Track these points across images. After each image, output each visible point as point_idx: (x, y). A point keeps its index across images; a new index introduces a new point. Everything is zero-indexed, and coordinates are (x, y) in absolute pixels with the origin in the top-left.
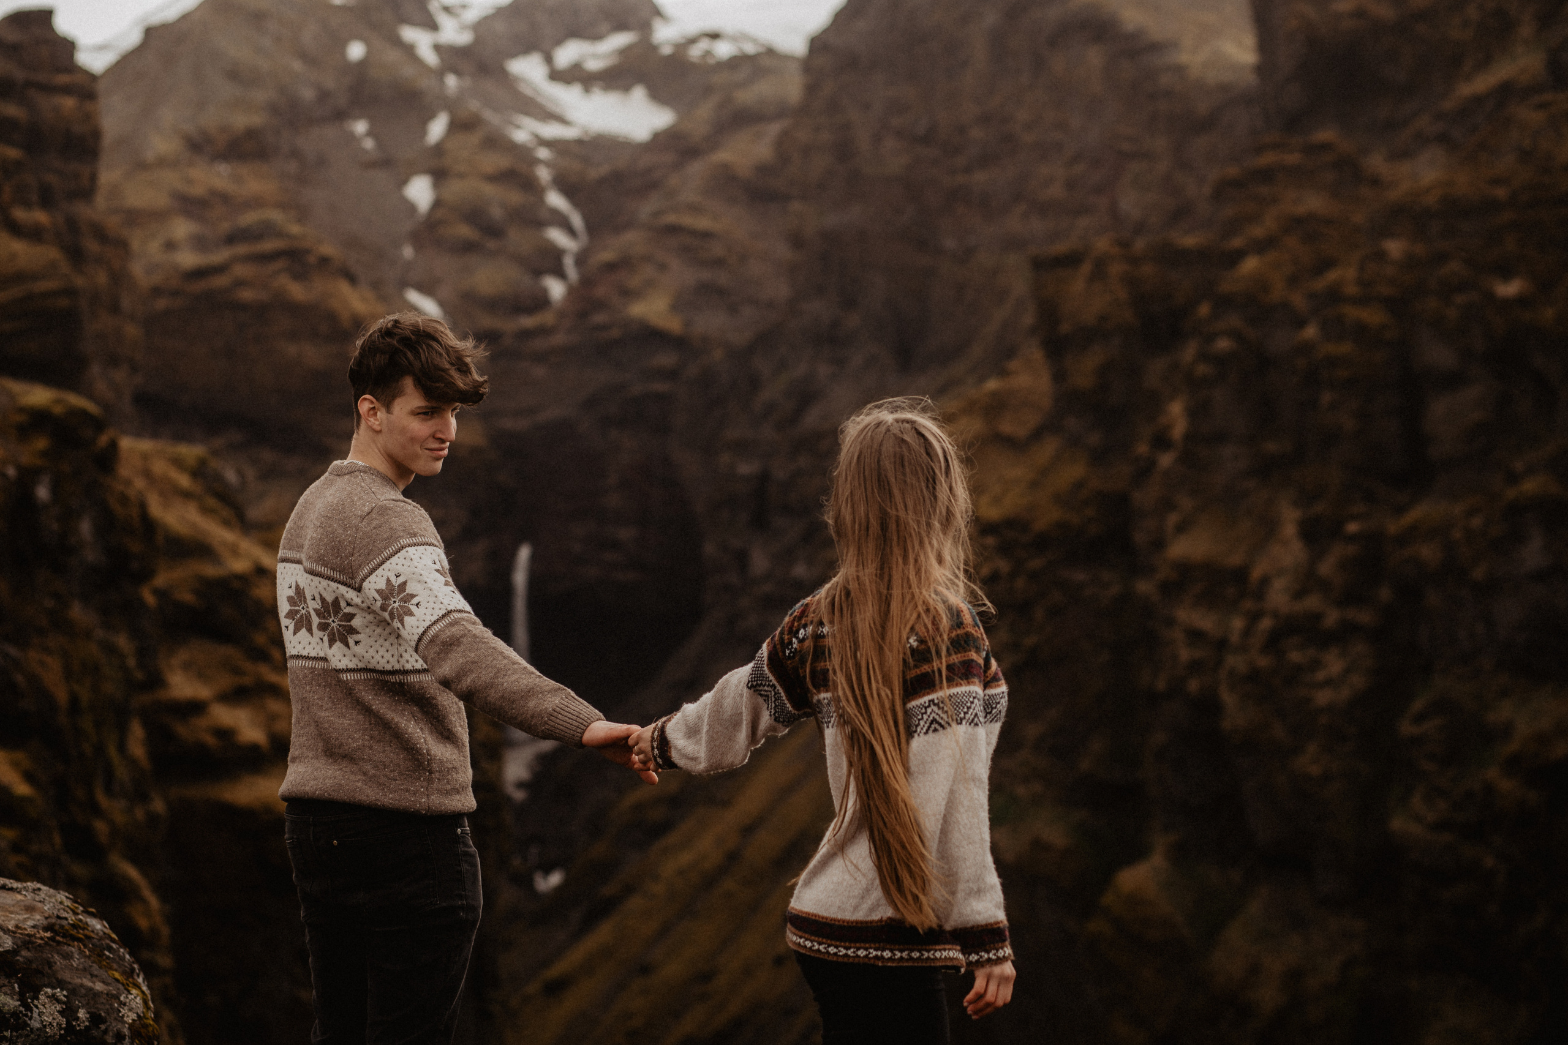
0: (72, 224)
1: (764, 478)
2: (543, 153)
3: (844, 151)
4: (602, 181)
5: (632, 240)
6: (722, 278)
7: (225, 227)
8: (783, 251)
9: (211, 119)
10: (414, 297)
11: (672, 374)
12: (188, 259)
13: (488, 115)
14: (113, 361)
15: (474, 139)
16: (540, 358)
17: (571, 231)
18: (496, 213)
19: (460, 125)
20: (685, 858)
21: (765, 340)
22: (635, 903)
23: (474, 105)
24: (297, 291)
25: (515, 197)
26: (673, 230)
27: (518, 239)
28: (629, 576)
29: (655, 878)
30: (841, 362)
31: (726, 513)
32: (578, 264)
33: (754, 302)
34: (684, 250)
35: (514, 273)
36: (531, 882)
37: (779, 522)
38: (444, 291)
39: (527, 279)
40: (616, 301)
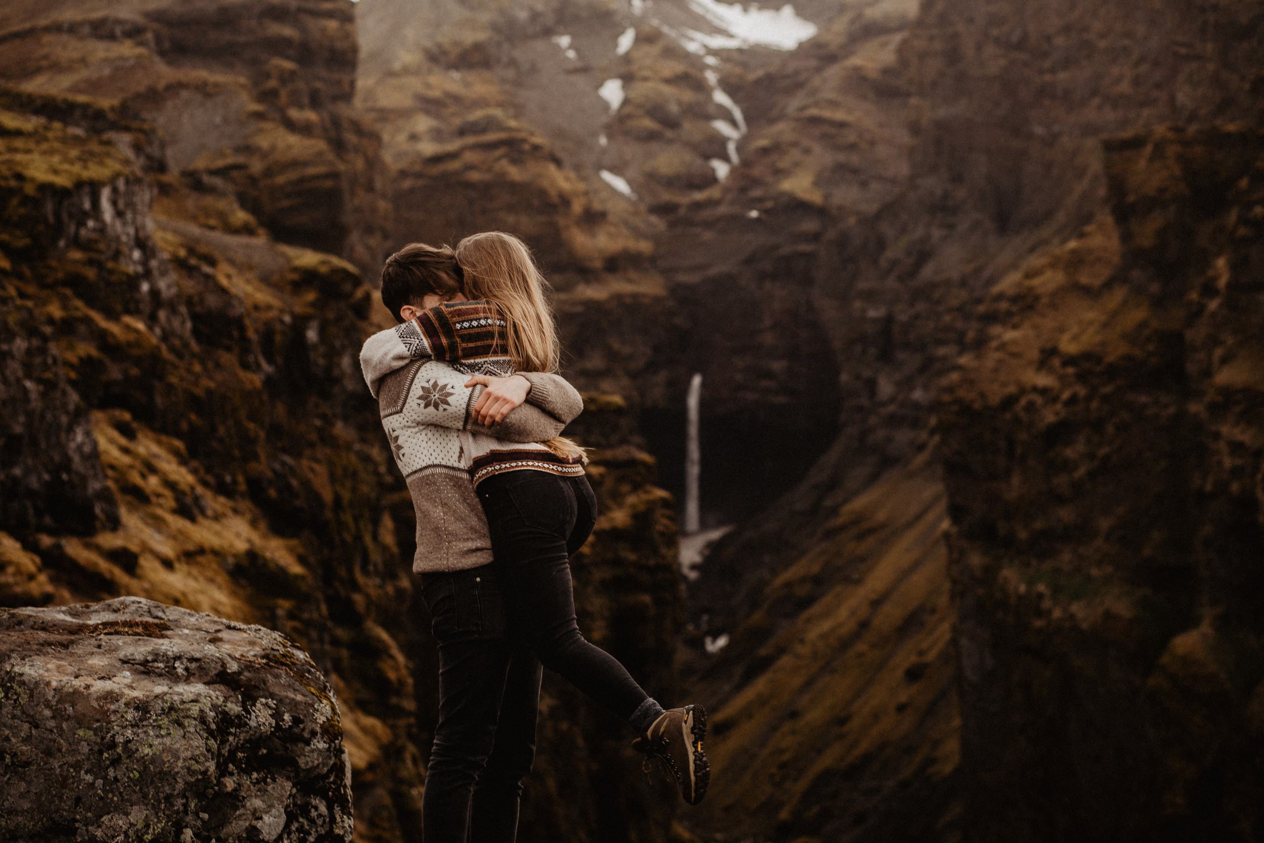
0: (336, 122)
1: (889, 320)
2: (711, 60)
3: (953, 56)
4: (758, 82)
5: (782, 129)
6: (854, 159)
7: (457, 122)
8: (905, 138)
9: (446, 36)
10: (607, 176)
11: (815, 237)
12: (428, 148)
13: (665, 29)
14: (369, 230)
15: (654, 50)
16: (708, 225)
17: (734, 123)
18: (674, 108)
19: (645, 39)
20: (826, 625)
21: (889, 210)
22: (786, 661)
23: (655, 22)
24: (515, 173)
25: (688, 96)
26: (815, 121)
27: (690, 129)
28: (781, 400)
29: (802, 641)
30: (951, 227)
31: (858, 348)
32: (739, 149)
33: (881, 179)
34: (824, 137)
35: (688, 157)
36: (702, 645)
37: (901, 356)
38: (632, 172)
39: (699, 162)
40: (770, 179)
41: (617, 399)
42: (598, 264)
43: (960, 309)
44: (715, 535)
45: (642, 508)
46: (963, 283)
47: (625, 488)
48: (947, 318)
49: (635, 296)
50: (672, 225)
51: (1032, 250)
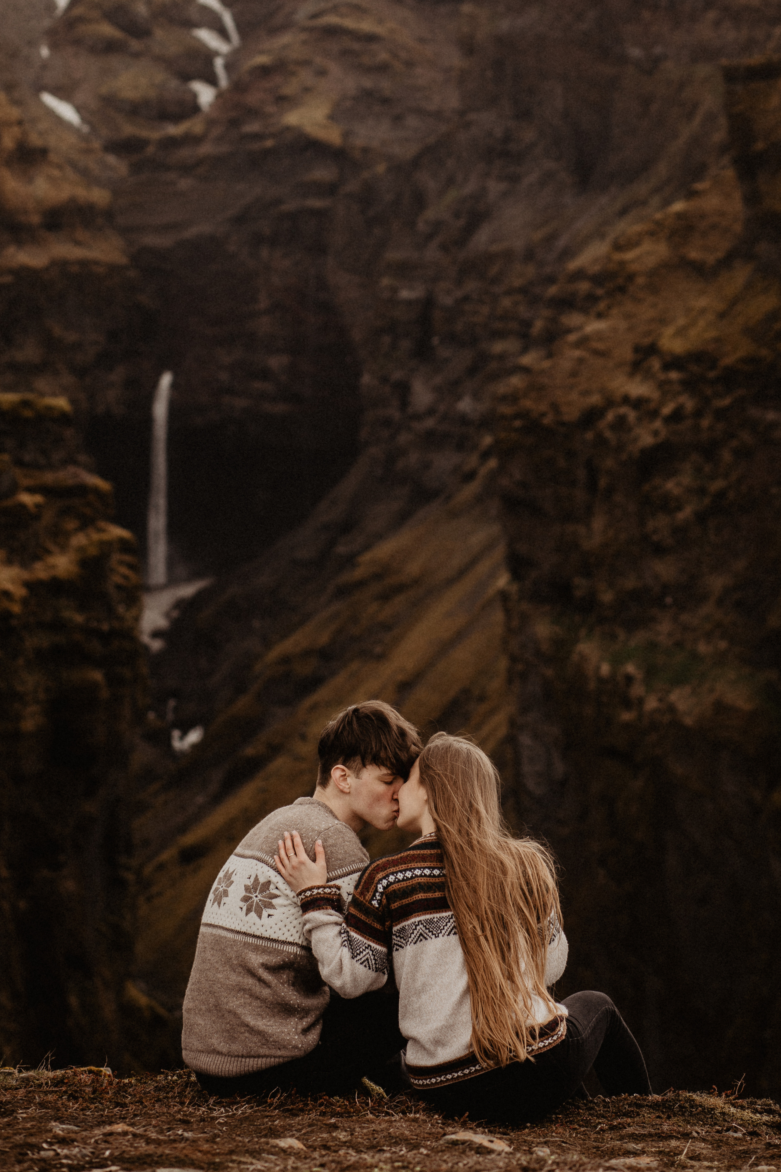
1: (428, 303)
5: (289, 43)
6: (385, 85)
8: (455, 59)
10: (49, 100)
11: (331, 189)
16: (186, 169)
17: (222, 33)
18: (142, 11)
21: (432, 154)
22: (280, 763)
26: (332, 31)
27: (164, 39)
28: (280, 408)
29: (303, 737)
30: (514, 179)
31: (387, 340)
32: (228, 67)
33: (420, 112)
34: (345, 53)
35: (160, 76)
36: (169, 739)
37: (444, 352)
38: (82, 95)
39: (174, 83)
40: (270, 109)
41: (62, 403)
42: (35, 219)
43: (523, 290)
44: (188, 591)
45: (93, 551)
46: (529, 255)
47: (71, 525)
48: (506, 302)
49: (83, 263)
50: (136, 168)
51: (623, 212)
